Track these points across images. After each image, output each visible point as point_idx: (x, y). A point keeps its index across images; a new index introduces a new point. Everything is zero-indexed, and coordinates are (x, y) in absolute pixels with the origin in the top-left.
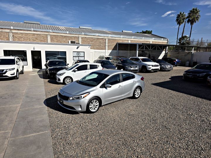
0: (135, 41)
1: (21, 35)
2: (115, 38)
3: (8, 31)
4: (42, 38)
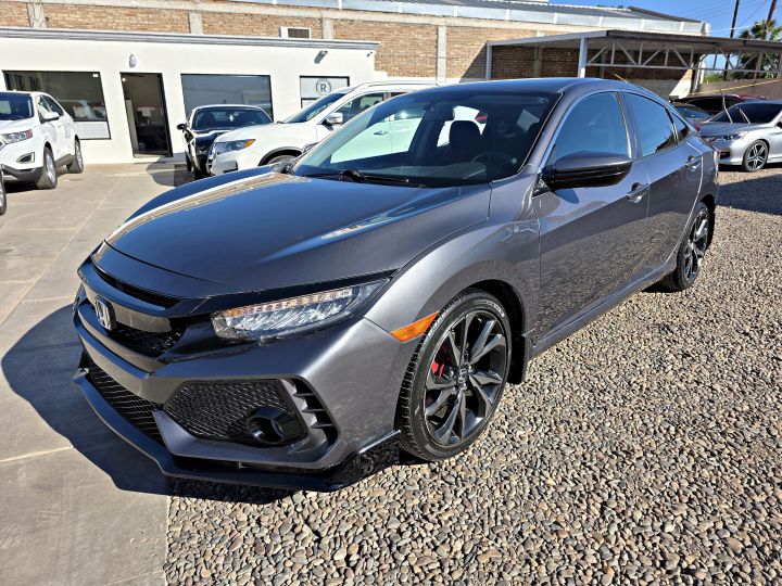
2: (476, 24)
4: (169, 27)
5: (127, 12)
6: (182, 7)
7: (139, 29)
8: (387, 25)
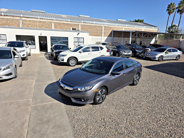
0: (128, 29)
1: (29, 23)
2: (110, 26)
3: (18, 18)
4: (47, 25)
5: (39, 22)
6: (50, 21)
8: (92, 26)
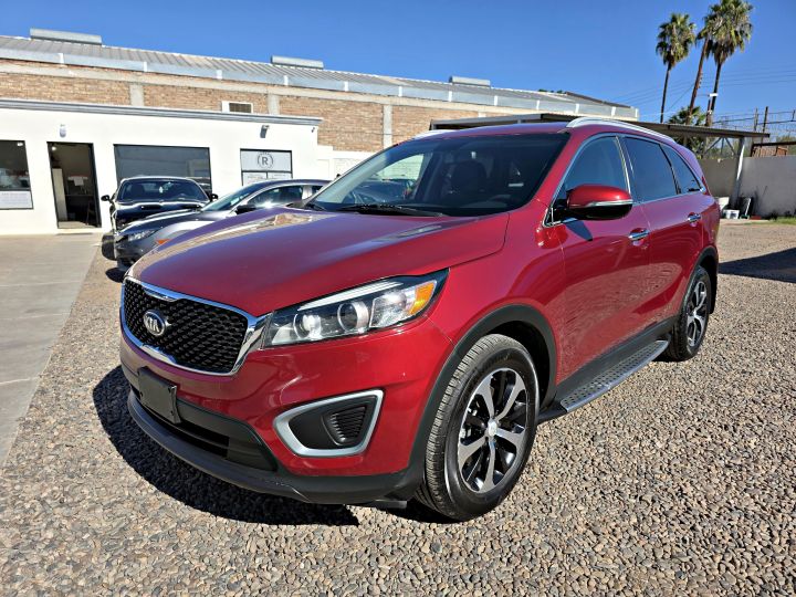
2: (420, 104)
4: (108, 97)
5: (63, 81)
6: (123, 79)
7: (75, 99)
8: (333, 103)
